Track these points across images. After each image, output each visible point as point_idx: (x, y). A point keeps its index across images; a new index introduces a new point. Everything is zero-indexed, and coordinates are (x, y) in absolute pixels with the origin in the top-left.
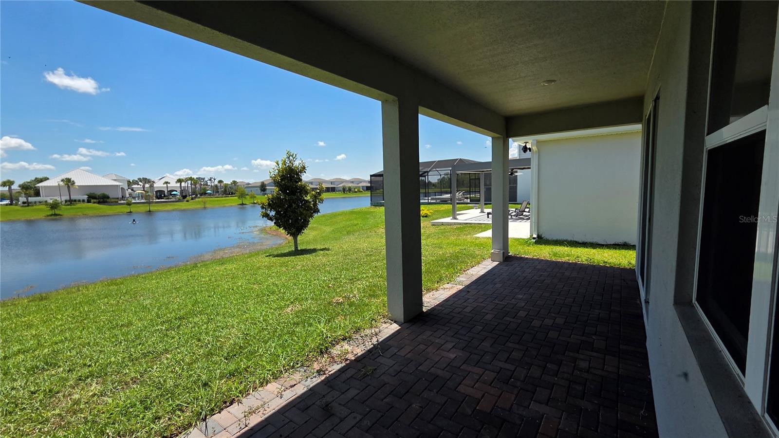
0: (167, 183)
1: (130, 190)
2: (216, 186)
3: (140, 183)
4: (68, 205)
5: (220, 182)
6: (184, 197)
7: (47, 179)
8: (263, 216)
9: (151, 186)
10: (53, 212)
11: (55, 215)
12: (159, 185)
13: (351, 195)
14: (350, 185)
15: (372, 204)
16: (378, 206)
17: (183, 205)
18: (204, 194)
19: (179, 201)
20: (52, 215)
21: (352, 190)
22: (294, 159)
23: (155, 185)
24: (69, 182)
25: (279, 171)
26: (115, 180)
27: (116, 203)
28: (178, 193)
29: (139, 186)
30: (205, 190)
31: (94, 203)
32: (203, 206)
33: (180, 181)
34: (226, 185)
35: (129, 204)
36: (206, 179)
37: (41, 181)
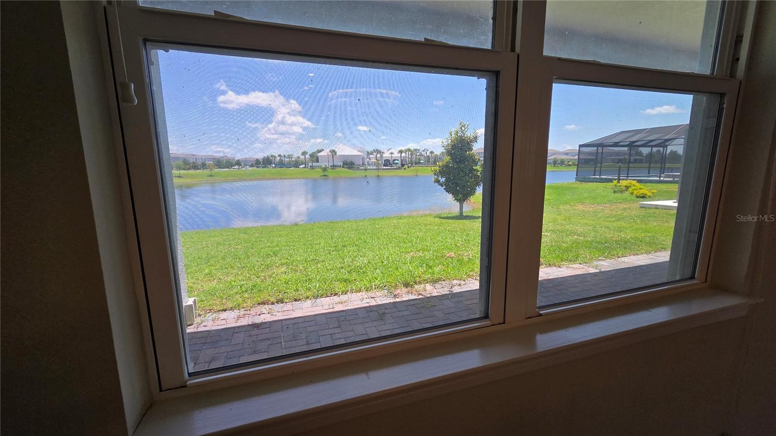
0: (392, 153)
1: (368, 159)
2: (428, 157)
3: (374, 154)
4: (332, 169)
5: (432, 152)
6: (403, 165)
7: (323, 150)
8: (435, 182)
9: (381, 156)
10: (323, 174)
11: (325, 176)
12: (387, 155)
13: (563, 168)
14: (564, 157)
15: (577, 179)
16: (585, 182)
17: (401, 172)
18: (418, 163)
19: (399, 168)
20: (323, 176)
21: (565, 163)
22: (466, 130)
23: (384, 155)
24: (333, 152)
25: (451, 141)
26: (359, 151)
27: (358, 169)
28: (399, 162)
29: (373, 156)
30: (420, 160)
31: (346, 168)
32: (415, 174)
33: (401, 152)
34: (436, 156)
35: (366, 170)
36: (421, 150)
37: (320, 151)
